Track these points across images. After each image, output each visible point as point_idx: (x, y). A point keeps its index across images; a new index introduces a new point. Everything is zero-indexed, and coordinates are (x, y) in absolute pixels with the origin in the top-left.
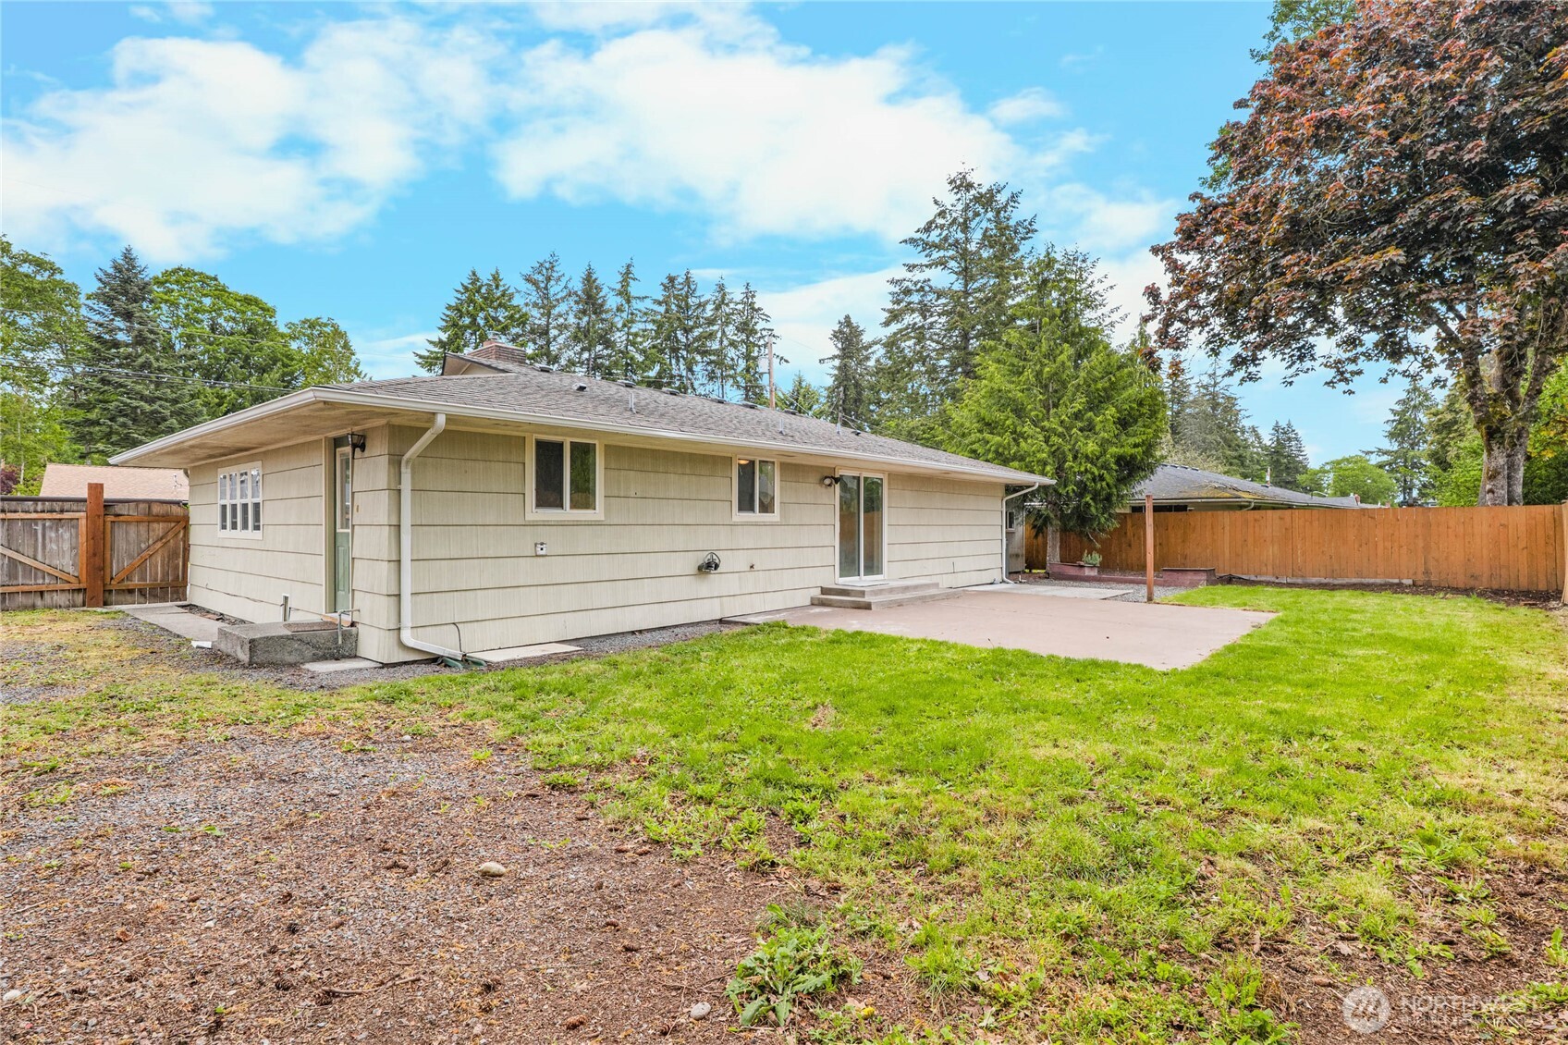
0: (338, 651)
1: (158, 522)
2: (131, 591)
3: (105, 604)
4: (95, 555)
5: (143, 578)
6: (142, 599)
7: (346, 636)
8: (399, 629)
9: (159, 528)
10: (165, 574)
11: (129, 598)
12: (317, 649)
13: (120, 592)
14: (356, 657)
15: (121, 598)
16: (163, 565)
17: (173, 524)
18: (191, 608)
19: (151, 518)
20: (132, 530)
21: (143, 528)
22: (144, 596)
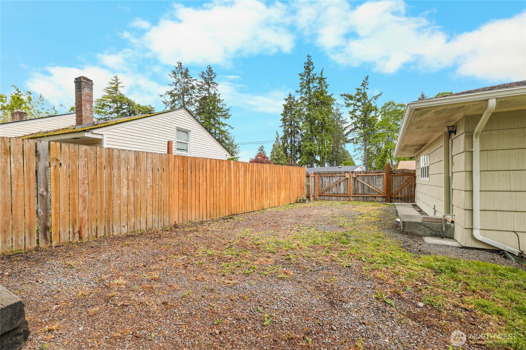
0: (444, 234)
1: (406, 175)
2: (398, 198)
3: (391, 202)
4: (388, 186)
5: (401, 194)
6: (401, 202)
7: (447, 227)
8: (472, 229)
9: (406, 177)
10: (408, 193)
11: (397, 200)
12: (433, 231)
13: (395, 198)
14: (453, 238)
15: (395, 200)
16: (407, 190)
17: (410, 176)
18: (415, 206)
19: (404, 174)
20: (399, 178)
21: (401, 177)
22: (402, 200)
